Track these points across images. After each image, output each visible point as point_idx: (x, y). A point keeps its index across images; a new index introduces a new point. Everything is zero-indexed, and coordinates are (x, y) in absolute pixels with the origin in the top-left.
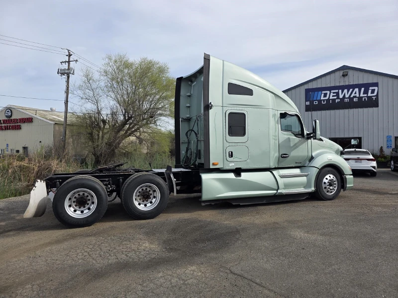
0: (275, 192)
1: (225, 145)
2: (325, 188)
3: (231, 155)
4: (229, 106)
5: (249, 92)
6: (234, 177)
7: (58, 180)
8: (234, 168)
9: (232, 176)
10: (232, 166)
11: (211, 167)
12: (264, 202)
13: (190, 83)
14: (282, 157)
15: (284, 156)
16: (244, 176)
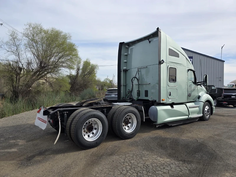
0: (188, 117)
1: (167, 88)
2: (206, 114)
3: (170, 94)
4: (170, 63)
6: (171, 109)
7: (65, 112)
8: (171, 102)
10: (170, 101)
11: (161, 102)
12: (182, 123)
13: (127, 46)
14: (189, 96)
15: (189, 95)
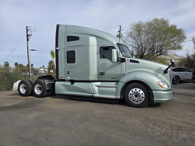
0: (91, 95)
1: (65, 68)
2: (131, 98)
3: (68, 73)
5: (77, 38)
8: (70, 80)
9: (69, 83)
11: (59, 78)
12: (88, 100)
14: (100, 74)
16: (76, 84)
